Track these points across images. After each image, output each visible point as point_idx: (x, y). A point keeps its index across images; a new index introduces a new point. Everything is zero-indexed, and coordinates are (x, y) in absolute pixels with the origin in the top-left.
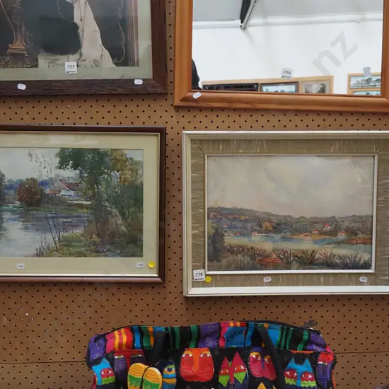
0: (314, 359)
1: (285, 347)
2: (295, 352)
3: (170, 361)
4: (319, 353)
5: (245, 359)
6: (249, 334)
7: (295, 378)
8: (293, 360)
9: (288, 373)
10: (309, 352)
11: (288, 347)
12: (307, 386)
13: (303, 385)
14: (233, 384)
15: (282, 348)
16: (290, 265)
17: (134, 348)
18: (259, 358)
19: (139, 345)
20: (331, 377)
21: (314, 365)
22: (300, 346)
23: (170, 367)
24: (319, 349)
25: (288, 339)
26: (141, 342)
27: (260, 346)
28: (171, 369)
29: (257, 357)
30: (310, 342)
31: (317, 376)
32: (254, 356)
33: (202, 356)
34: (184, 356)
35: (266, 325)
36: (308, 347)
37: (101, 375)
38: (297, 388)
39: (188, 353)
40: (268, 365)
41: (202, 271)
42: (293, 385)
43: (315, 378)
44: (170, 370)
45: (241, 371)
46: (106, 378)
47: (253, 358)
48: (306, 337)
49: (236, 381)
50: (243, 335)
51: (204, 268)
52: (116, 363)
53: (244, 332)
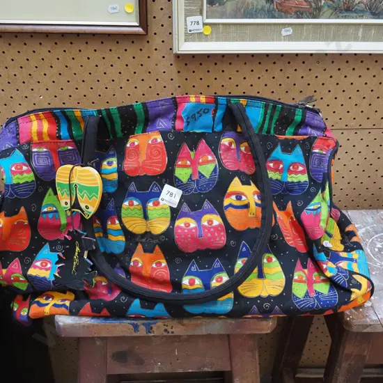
0: (307, 146)
1: (268, 132)
2: (283, 137)
3: (111, 153)
4: (316, 138)
5: (214, 146)
6: (220, 113)
7: (281, 171)
8: (279, 148)
9: (271, 165)
10: (301, 137)
11: (272, 131)
12: (295, 180)
13: (290, 180)
14: (197, 180)
15: (264, 133)
16: (320, 11)
17: (59, 137)
18: (233, 146)
19: (67, 134)
20: (329, 169)
21: (308, 154)
22: (290, 130)
23: (110, 159)
24: (315, 133)
25: (274, 121)
26: (70, 130)
27: (235, 130)
28: (112, 162)
29: (230, 144)
30: (303, 124)
31: (310, 167)
32: (227, 144)
33: (150, 142)
34: (128, 145)
35: (243, 101)
36: (300, 131)
37: (11, 170)
38: (283, 183)
39: (134, 141)
40: (244, 154)
41: (198, 18)
42: (277, 180)
43: (308, 170)
44: (110, 164)
45: (208, 162)
46: (18, 176)
47: (225, 145)
48: (298, 118)
49: (201, 175)
50: (211, 116)
51: (201, 14)
52: (35, 157)
53: (211, 112)
